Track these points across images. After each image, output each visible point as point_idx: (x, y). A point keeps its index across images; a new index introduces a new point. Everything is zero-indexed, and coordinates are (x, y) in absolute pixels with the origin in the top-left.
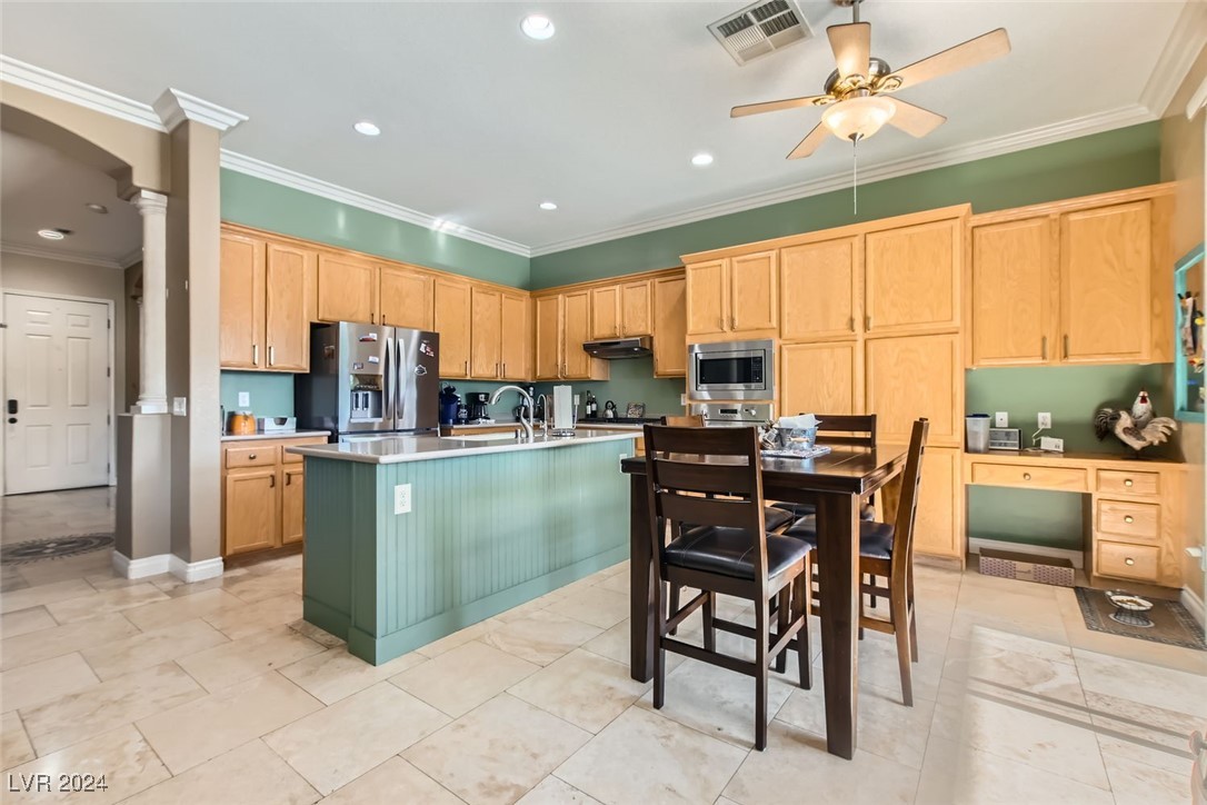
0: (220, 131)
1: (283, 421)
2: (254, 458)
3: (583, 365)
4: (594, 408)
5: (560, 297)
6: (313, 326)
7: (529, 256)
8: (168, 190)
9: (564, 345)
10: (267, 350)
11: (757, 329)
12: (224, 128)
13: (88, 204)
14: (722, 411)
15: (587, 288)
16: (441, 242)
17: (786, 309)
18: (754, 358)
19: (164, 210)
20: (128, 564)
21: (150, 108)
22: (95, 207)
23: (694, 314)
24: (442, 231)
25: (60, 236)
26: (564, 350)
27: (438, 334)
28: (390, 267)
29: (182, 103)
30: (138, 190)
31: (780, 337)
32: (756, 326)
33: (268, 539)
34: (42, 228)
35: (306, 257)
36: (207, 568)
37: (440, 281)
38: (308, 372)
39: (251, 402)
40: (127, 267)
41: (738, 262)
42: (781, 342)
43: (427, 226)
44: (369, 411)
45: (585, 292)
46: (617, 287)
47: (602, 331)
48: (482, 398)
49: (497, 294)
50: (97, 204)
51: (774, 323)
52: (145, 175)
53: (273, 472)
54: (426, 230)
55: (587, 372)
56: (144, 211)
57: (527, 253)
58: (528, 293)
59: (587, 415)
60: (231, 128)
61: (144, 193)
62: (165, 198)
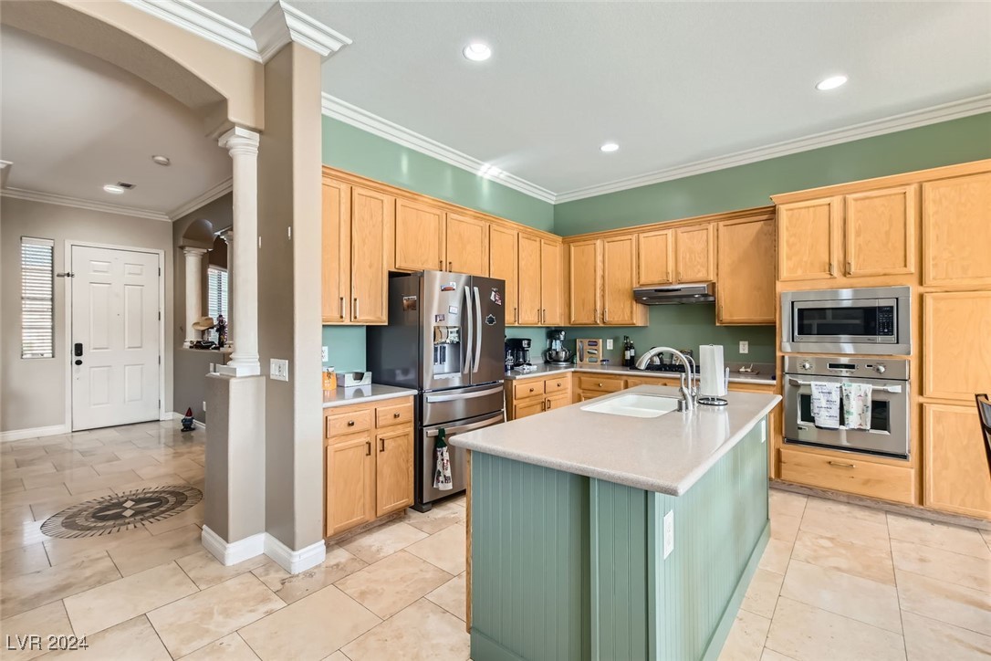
0: (322, 56)
1: (359, 376)
2: (353, 424)
3: (627, 311)
4: (633, 354)
5: (598, 242)
6: (392, 275)
7: (553, 203)
8: (262, 127)
9: (603, 290)
10: (352, 301)
11: (885, 275)
12: (326, 53)
13: (153, 157)
14: (831, 366)
15: (631, 234)
16: (485, 189)
17: (930, 253)
18: (879, 307)
19: (256, 150)
20: (225, 548)
21: (249, 32)
22: (161, 158)
23: (789, 258)
24: (487, 177)
25: (120, 190)
26: (603, 296)
27: (504, 281)
28: (455, 212)
29: (290, 21)
30: (233, 125)
31: (921, 283)
32: (882, 272)
33: (364, 514)
34: (109, 182)
35: (385, 201)
36: (310, 555)
37: (494, 226)
38: (386, 324)
39: (329, 357)
40: (175, 219)
41: (856, 200)
42: (921, 289)
43: (474, 171)
44: (447, 366)
45: (629, 237)
46: (670, 233)
47: (651, 277)
48: (525, 344)
49: (538, 239)
50: (163, 156)
51: (913, 267)
52: (241, 109)
53: (368, 439)
54: (475, 175)
55: (632, 319)
56: (232, 152)
57: (552, 199)
58: (560, 239)
59: (627, 360)
60: (333, 54)
61: (238, 130)
62: (257, 136)
